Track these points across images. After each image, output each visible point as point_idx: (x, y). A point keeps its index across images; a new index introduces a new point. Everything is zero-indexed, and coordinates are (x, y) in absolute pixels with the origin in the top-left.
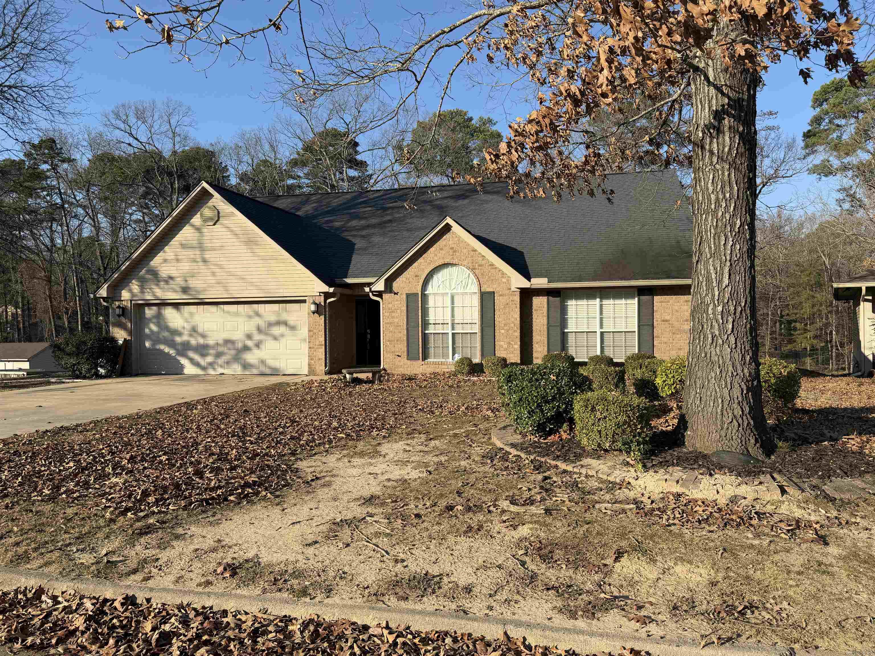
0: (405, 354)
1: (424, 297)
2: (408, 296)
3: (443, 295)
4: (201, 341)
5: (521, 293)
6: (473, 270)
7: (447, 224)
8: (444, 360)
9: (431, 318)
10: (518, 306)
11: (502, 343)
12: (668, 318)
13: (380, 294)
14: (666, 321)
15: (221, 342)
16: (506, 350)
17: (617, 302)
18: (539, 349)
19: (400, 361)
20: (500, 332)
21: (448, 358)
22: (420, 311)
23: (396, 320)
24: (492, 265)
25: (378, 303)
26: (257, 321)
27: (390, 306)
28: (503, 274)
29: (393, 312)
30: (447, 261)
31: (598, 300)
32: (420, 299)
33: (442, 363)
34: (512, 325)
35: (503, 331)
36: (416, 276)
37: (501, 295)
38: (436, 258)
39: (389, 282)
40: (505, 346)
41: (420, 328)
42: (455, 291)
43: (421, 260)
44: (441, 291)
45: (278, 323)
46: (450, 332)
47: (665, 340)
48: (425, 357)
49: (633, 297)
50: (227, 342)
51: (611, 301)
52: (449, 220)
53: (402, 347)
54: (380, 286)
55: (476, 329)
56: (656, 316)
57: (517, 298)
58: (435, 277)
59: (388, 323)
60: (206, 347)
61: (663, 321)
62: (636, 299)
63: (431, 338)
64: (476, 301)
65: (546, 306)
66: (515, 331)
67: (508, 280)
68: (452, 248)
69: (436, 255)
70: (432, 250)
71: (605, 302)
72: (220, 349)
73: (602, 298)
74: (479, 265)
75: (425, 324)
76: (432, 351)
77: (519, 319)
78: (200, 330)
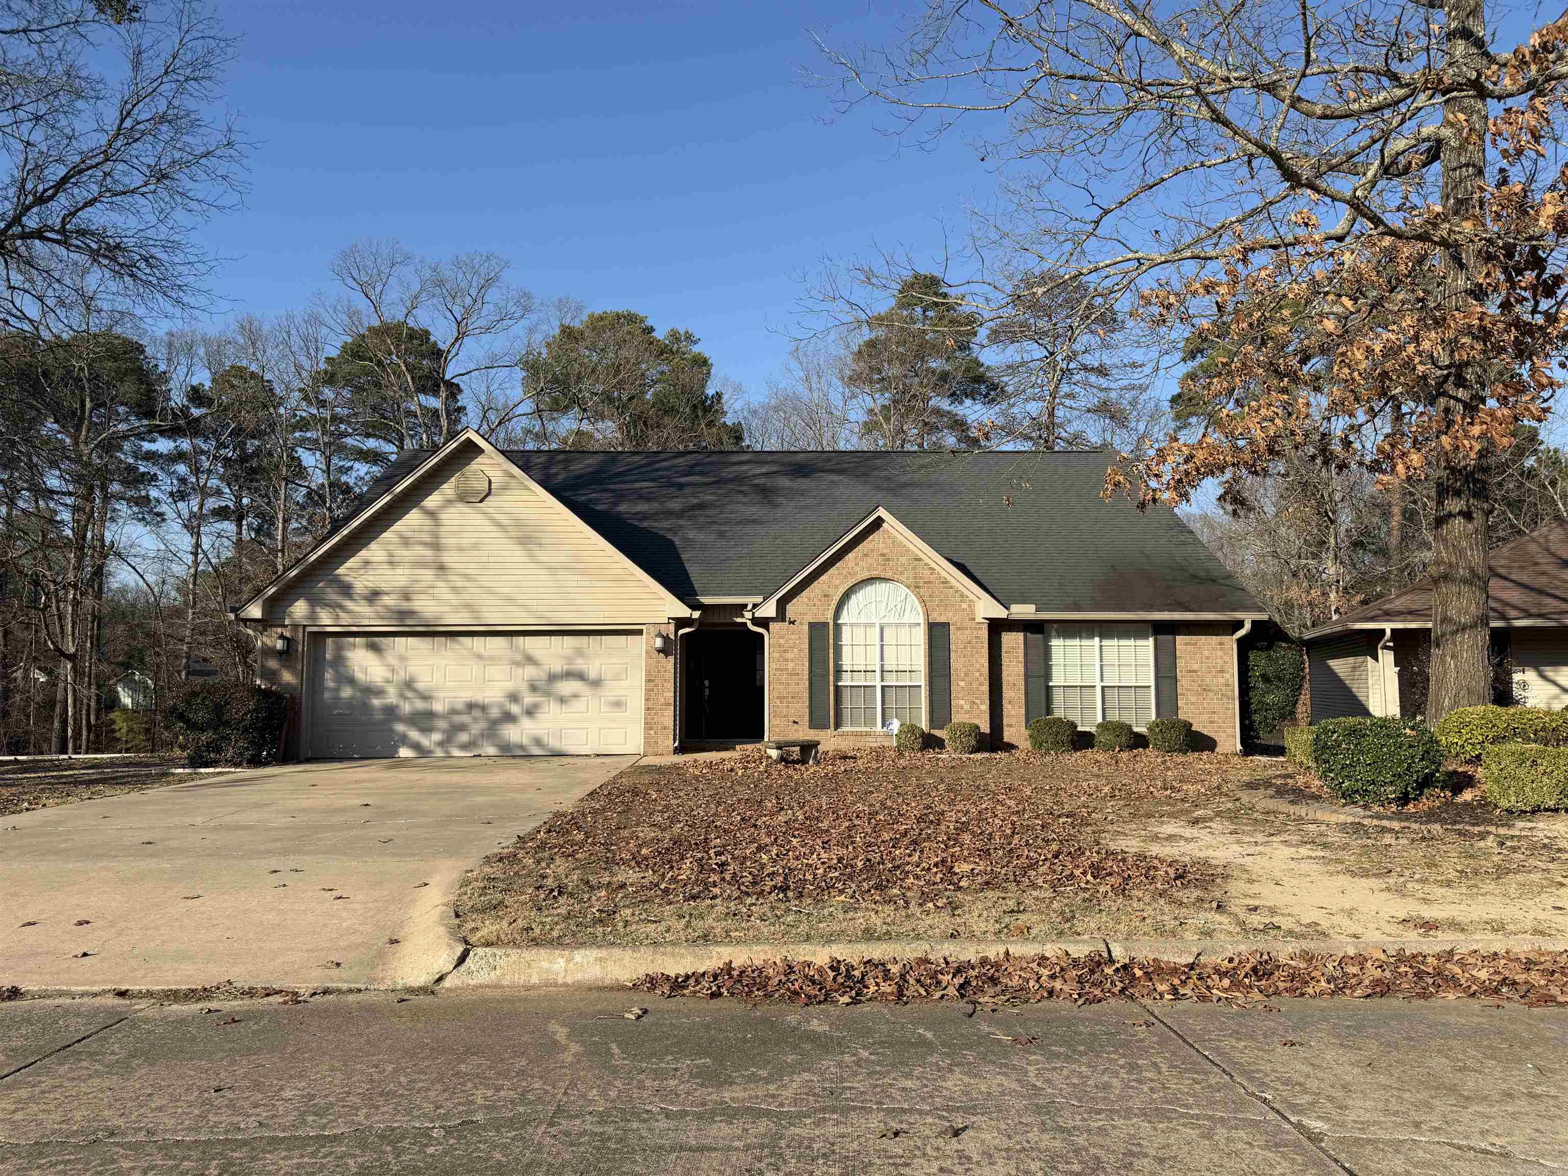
0: (807, 718)
1: (838, 627)
2: (812, 625)
3: (866, 625)
5: (990, 626)
6: (915, 587)
7: (879, 518)
8: (868, 729)
9: (846, 662)
10: (986, 645)
11: (962, 702)
12: (1195, 667)
13: (764, 623)
14: (1194, 671)
16: (967, 712)
17: (1124, 642)
18: (1013, 712)
19: (796, 731)
20: (958, 685)
21: (875, 725)
22: (831, 651)
23: (791, 665)
24: (945, 582)
25: (761, 636)
27: (782, 641)
28: (962, 596)
29: (785, 651)
30: (874, 573)
31: (1097, 639)
32: (831, 632)
33: (868, 734)
34: (977, 674)
35: (962, 684)
36: (826, 596)
37: (959, 629)
38: (857, 569)
39: (782, 604)
40: (967, 707)
41: (831, 678)
42: (883, 621)
43: (832, 571)
44: (863, 620)
46: (878, 684)
47: (1193, 699)
48: (837, 725)
49: (1146, 637)
51: (1115, 642)
52: (882, 512)
53: (802, 708)
54: (769, 610)
55: (921, 680)
56: (1180, 664)
57: (984, 633)
58: (854, 600)
59: (777, 670)
61: (1190, 671)
62: (1151, 640)
63: (846, 695)
64: (920, 636)
65: (1022, 646)
66: (981, 684)
67: (970, 606)
68: (883, 555)
69: (857, 564)
70: (851, 556)
71: (1106, 642)
73: (1102, 637)
74: (925, 583)
75: (839, 672)
76: (846, 713)
77: (987, 665)
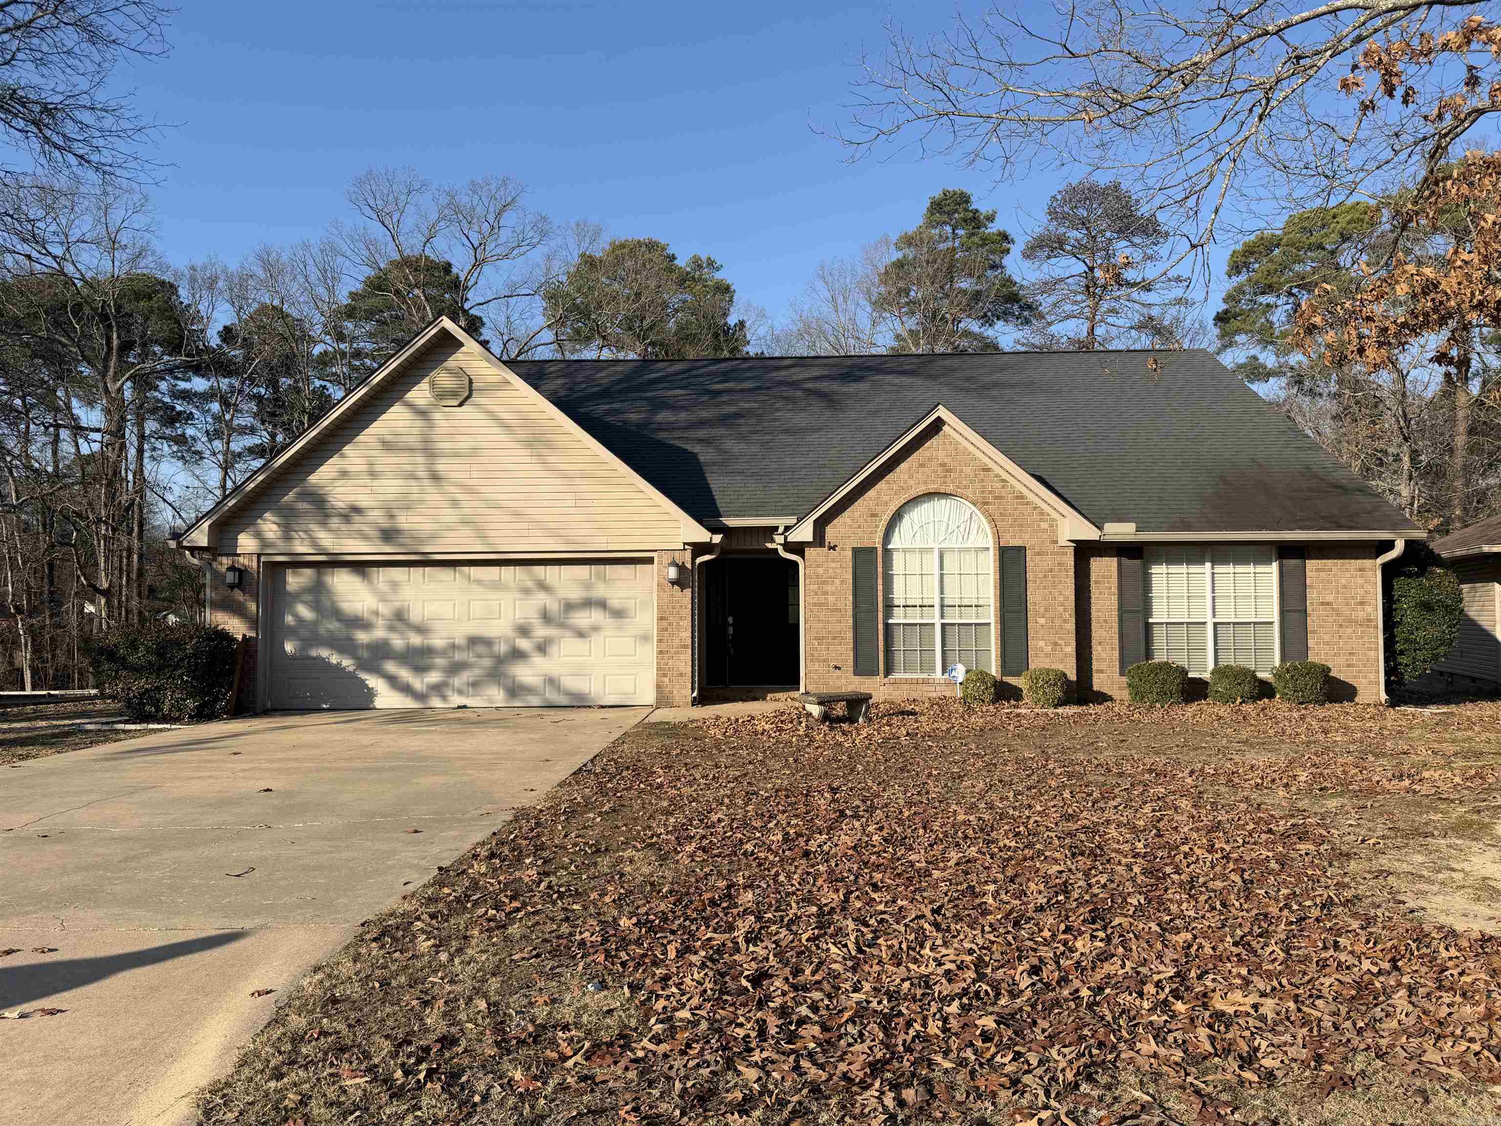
0: (851, 662)
1: (888, 553)
2: (856, 551)
3: (922, 551)
4: (416, 640)
5: (1076, 550)
6: (982, 504)
7: (939, 419)
8: (925, 676)
9: (898, 596)
10: (1072, 573)
11: (1042, 643)
12: (1330, 598)
13: (799, 548)
14: (1328, 604)
15: (460, 640)
16: (1047, 655)
17: (1240, 569)
18: (1104, 655)
19: (838, 678)
20: (1037, 622)
21: (933, 669)
22: (880, 581)
23: (831, 599)
24: (1021, 497)
25: (795, 564)
26: (541, 599)
27: (820, 571)
28: (1042, 513)
29: (825, 583)
30: (932, 487)
31: (1208, 565)
32: (880, 560)
33: (925, 682)
34: (1061, 609)
35: (1042, 621)
36: (873, 515)
37: (1038, 554)
38: (911, 482)
39: (820, 525)
40: (1048, 649)
41: (880, 615)
42: (943, 546)
43: (882, 485)
44: (918, 545)
45: (588, 603)
46: (937, 621)
47: (1327, 638)
48: (888, 671)
49: (1269, 562)
50: (474, 641)
51: (1230, 568)
52: (942, 412)
53: (845, 652)
54: (804, 533)
55: (991, 616)
56: (1312, 595)
57: (1069, 560)
58: (906, 520)
59: (815, 605)
60: (428, 651)
61: (1322, 604)
62: (1275, 565)
63: (899, 635)
64: (989, 564)
65: (1115, 574)
66: (1065, 621)
67: (1051, 526)
68: (943, 465)
69: (911, 477)
70: (904, 466)
71: (1219, 569)
72: (458, 656)
73: (1214, 563)
74: (996, 498)
75: (889, 607)
76: (899, 658)
77: (1072, 597)
78: (415, 616)
